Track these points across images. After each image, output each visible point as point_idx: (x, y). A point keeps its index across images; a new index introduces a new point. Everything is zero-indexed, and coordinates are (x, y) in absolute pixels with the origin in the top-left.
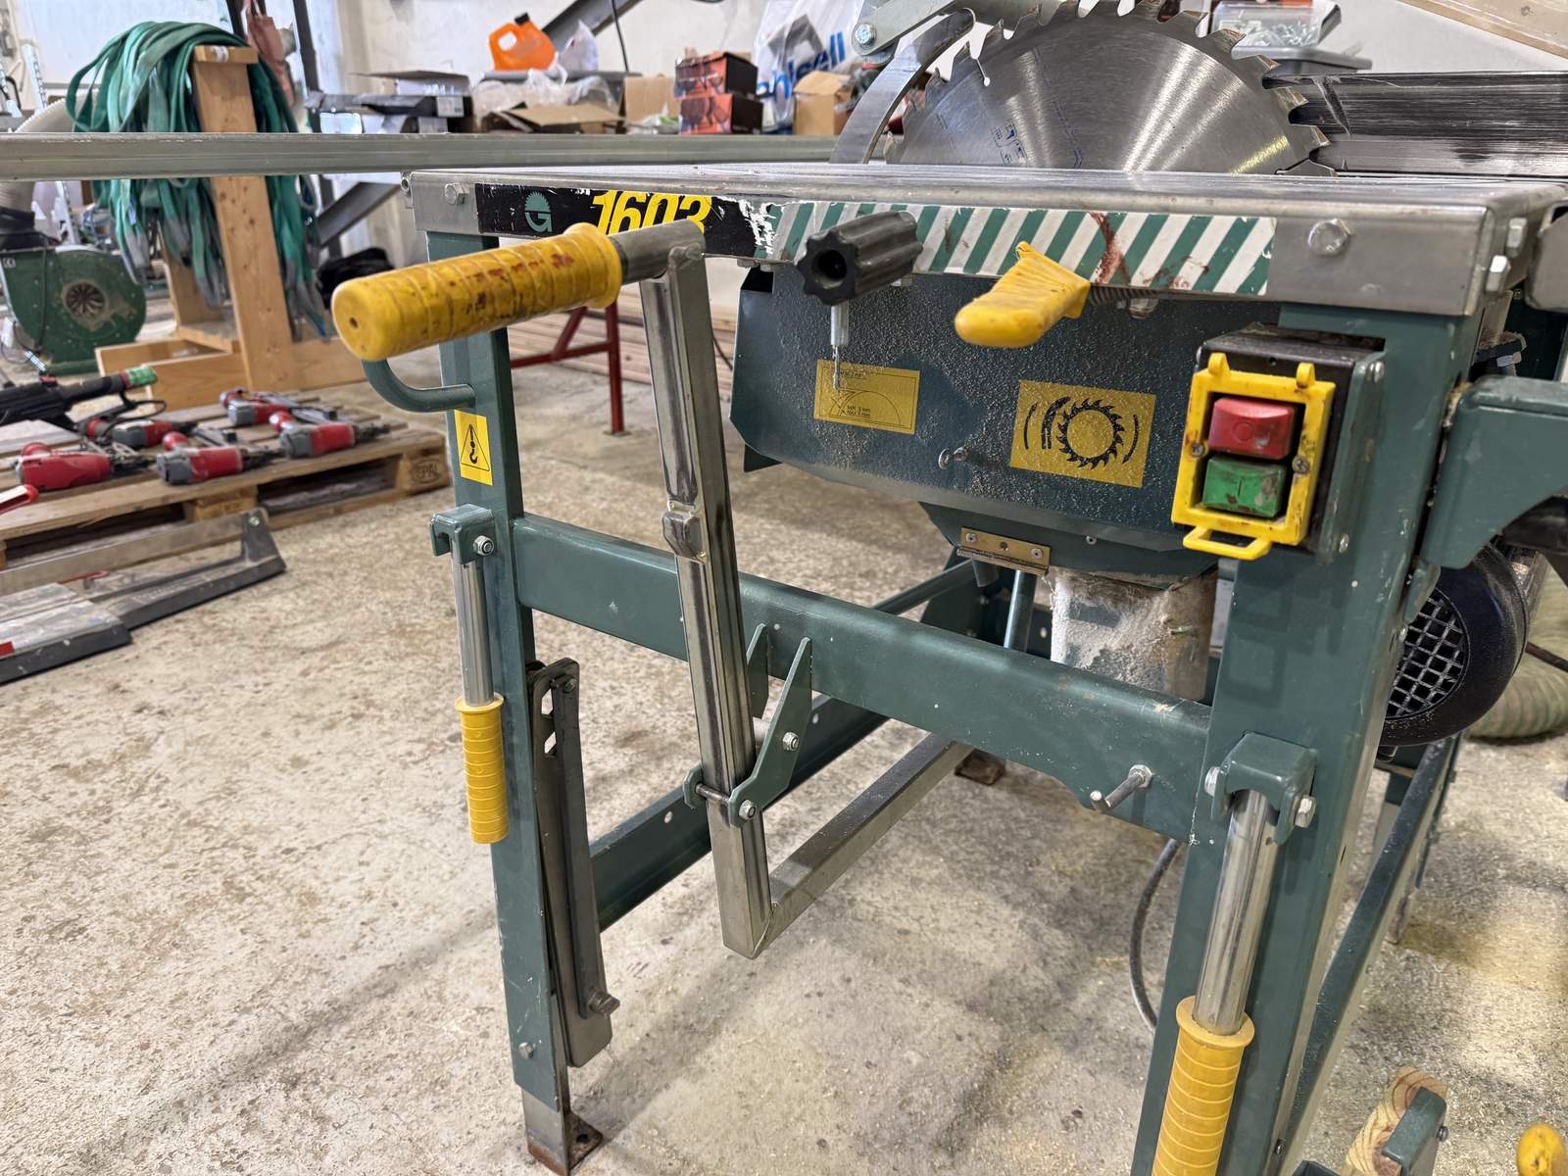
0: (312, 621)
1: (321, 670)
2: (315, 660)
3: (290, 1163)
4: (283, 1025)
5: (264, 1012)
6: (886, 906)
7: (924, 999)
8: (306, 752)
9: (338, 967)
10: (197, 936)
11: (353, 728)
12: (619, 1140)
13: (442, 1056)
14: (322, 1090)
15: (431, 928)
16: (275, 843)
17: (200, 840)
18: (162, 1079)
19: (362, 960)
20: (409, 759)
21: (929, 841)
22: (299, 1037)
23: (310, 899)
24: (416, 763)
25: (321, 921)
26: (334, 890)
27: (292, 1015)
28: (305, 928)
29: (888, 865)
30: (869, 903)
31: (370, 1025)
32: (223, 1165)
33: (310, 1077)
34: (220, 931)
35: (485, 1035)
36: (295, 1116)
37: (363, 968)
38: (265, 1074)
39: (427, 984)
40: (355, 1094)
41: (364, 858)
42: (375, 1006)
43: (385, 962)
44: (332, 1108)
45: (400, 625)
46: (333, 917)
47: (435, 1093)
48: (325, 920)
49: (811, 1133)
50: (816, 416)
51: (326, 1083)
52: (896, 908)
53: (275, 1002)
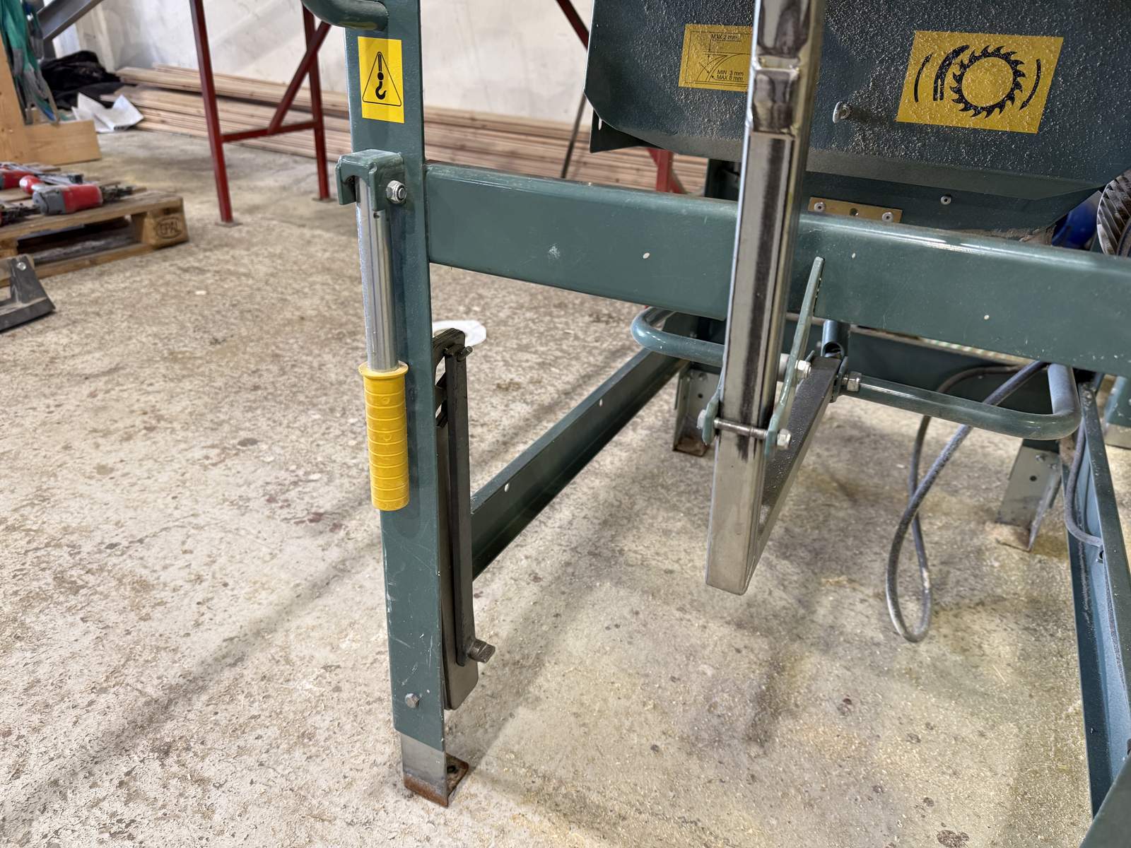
0: (89, 352)
1: (107, 392)
2: (100, 383)
3: (180, 825)
4: (143, 700)
5: (121, 690)
6: (649, 553)
7: (701, 622)
8: (110, 461)
9: (184, 644)
10: (38, 628)
11: (149, 438)
12: (482, 766)
13: (302, 712)
14: (196, 754)
15: (265, 602)
16: (98, 540)
17: (23, 543)
18: (32, 761)
19: (206, 635)
20: (207, 462)
21: (667, 501)
22: (160, 710)
23: (143, 586)
24: (215, 465)
25: (159, 604)
26: (164, 576)
27: (150, 690)
28: (144, 611)
29: (641, 521)
30: (636, 552)
31: (227, 691)
32: (113, 835)
33: (180, 745)
34: (60, 622)
35: (338, 689)
36: (174, 782)
37: (209, 642)
38: (135, 746)
39: (273, 651)
40: (228, 755)
41: (186, 547)
42: (228, 675)
43: (227, 635)
44: (209, 769)
45: (171, 353)
46: (170, 600)
47: (304, 745)
48: (162, 603)
49: (644, 741)
50: (682, 84)
51: (198, 748)
52: (657, 554)
53: (130, 680)
